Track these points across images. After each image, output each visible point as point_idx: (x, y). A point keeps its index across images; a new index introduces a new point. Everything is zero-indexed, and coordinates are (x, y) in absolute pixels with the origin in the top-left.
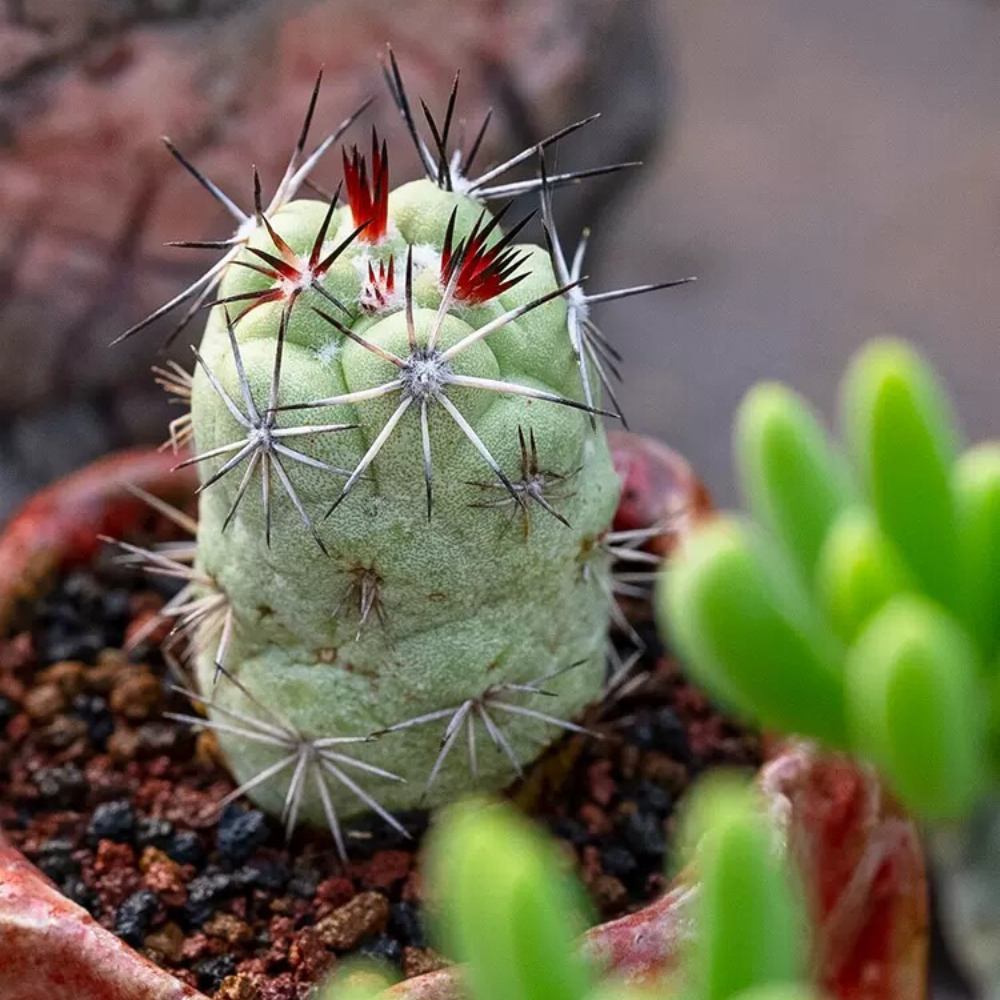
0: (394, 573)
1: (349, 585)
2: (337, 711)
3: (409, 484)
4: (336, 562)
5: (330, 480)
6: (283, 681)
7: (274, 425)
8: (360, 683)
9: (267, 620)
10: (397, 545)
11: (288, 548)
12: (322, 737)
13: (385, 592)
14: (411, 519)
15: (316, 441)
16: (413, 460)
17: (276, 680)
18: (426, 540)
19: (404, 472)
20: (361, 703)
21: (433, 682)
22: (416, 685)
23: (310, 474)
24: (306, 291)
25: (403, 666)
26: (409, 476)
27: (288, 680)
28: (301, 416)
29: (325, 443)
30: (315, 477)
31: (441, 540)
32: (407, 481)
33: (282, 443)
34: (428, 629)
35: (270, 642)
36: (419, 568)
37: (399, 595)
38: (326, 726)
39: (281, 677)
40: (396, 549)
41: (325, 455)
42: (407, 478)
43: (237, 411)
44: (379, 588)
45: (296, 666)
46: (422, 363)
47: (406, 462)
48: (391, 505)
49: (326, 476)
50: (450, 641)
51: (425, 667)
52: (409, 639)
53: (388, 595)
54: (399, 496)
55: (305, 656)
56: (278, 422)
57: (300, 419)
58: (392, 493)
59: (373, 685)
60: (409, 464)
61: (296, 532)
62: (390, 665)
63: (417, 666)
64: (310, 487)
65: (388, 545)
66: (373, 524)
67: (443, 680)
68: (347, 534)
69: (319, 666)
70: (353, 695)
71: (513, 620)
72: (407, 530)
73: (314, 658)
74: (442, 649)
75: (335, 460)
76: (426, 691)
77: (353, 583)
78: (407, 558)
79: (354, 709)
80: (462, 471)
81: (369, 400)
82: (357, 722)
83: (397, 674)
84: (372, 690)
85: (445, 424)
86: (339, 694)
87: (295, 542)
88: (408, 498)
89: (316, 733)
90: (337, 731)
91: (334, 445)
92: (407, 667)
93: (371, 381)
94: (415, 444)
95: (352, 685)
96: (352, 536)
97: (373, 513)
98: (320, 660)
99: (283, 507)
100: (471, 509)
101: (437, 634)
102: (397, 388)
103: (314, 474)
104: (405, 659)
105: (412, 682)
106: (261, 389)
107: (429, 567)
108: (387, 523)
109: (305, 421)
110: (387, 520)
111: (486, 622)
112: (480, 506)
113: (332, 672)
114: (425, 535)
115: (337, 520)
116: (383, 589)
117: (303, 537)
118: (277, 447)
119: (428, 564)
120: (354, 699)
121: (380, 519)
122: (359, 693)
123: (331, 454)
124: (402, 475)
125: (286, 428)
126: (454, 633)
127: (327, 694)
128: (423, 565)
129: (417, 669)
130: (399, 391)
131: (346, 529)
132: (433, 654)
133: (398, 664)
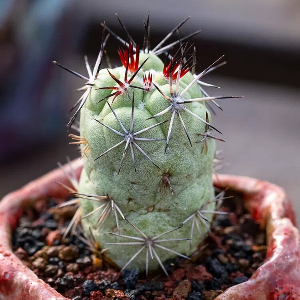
0: (177, 171)
1: (161, 180)
2: (159, 225)
3: (178, 140)
4: (158, 172)
5: (155, 144)
6: (139, 222)
7: (133, 132)
8: (164, 215)
9: (131, 203)
10: (177, 161)
11: (141, 173)
12: (155, 236)
13: (173, 179)
14: (180, 151)
15: (149, 132)
16: (179, 131)
17: (136, 222)
18: (185, 157)
19: (176, 136)
20: (165, 221)
21: (188, 206)
22: (183, 209)
23: (149, 144)
24: (128, 89)
25: (178, 204)
26: (178, 137)
27: (140, 221)
28: (143, 126)
29: (152, 132)
30: (150, 145)
31: (188, 156)
32: (177, 139)
33: (137, 137)
34: (184, 189)
35: (132, 211)
36: (184, 167)
37: (177, 179)
38: (156, 232)
39: (137, 221)
40: (176, 163)
41: (153, 137)
42: (177, 138)
43: (118, 132)
44: (170, 178)
45: (141, 216)
46: (176, 98)
47: (177, 132)
48: (173, 149)
49: (154, 143)
50: (191, 192)
51: (186, 202)
52: (179, 194)
53: (174, 180)
54: (175, 145)
55: (144, 211)
56: (135, 130)
57: (143, 127)
58: (173, 144)
59: (168, 214)
60: (178, 133)
61: (144, 166)
62: (174, 205)
63: (183, 202)
64: (149, 149)
65: (174, 162)
66: (168, 156)
67: (191, 205)
68: (161, 162)
69: (149, 214)
70: (163, 219)
71: (204, 181)
72: (179, 155)
73: (146, 211)
74: (189, 195)
75: (156, 137)
76: (187, 210)
77: (162, 179)
78: (180, 165)
79: (164, 223)
80: (192, 131)
81: (162, 115)
82: (165, 227)
83: (177, 207)
84: (168, 216)
85: (186, 116)
86: (158, 220)
87: (144, 170)
88: (178, 144)
89: (153, 235)
90: (160, 232)
91: (155, 132)
92: (180, 203)
93: (161, 109)
94: (178, 125)
95: (161, 216)
96: (163, 162)
97: (167, 153)
98: (148, 212)
99: (139, 159)
100: (196, 144)
101: (187, 190)
102: (171, 108)
103: (150, 144)
104: (179, 201)
105: (182, 208)
106: (126, 122)
107: (186, 166)
108: (172, 155)
109: (145, 127)
110: (172, 154)
111: (198, 183)
112: (198, 142)
113: (154, 214)
114: (184, 155)
115: (158, 157)
116: (171, 178)
117: (147, 167)
118: (136, 139)
119: (186, 165)
120: (163, 220)
121: (170, 154)
122: (164, 218)
123: (154, 136)
124: (176, 137)
125: (138, 131)
126: (191, 189)
127: (154, 221)
128: (185, 166)
129: (183, 203)
130: (171, 109)
131: (160, 160)
132: (187, 197)
133: (177, 204)
